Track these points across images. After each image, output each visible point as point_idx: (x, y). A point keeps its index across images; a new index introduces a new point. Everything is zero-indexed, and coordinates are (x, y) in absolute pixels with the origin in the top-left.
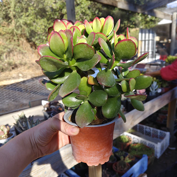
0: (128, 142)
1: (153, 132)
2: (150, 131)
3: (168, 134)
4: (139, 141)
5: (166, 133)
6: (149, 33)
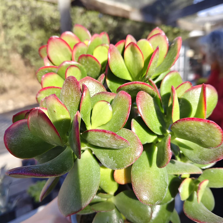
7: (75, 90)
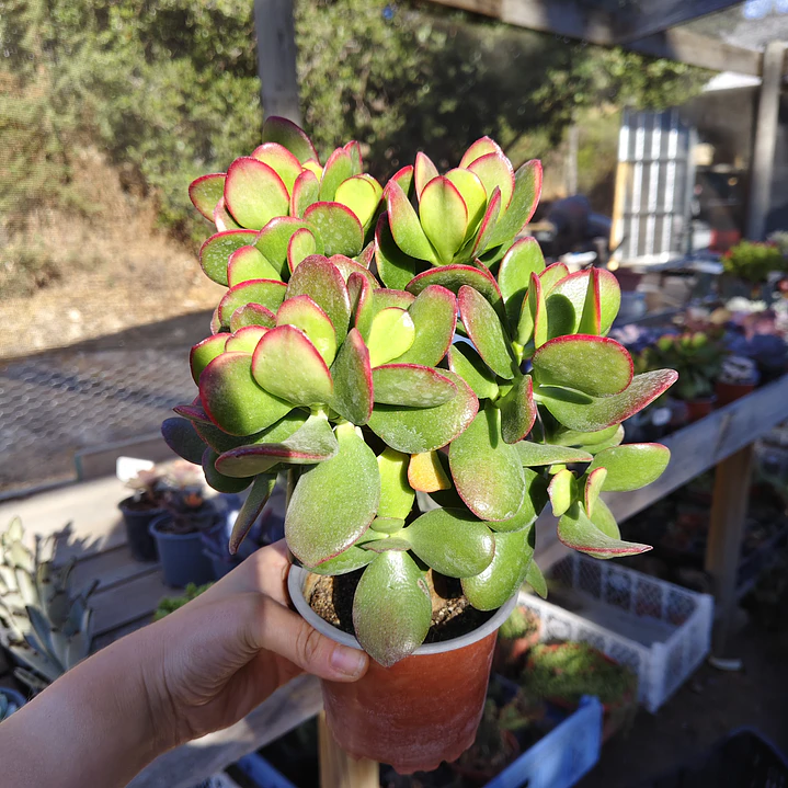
0: (523, 635)
1: (641, 590)
2: (625, 585)
3: (704, 602)
4: (570, 632)
5: (695, 596)
6: (666, 127)
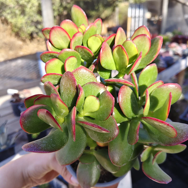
7: (73, 86)
